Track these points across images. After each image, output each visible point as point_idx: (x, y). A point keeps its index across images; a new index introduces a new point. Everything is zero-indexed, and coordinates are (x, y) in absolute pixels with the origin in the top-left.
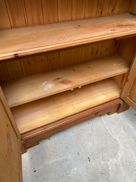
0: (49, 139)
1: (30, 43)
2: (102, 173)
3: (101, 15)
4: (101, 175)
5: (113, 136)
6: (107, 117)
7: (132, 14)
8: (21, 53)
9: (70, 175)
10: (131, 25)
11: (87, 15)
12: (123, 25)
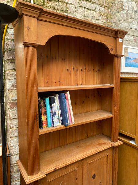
1: (59, 161)
3: (87, 137)
7: (103, 135)
8: (58, 167)
10: (105, 143)
11: (81, 138)
12: (100, 144)
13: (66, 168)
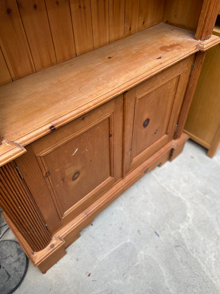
0: (92, 225)
2: (176, 246)
3: (130, 33)
4: (176, 249)
5: (174, 194)
6: (158, 170)
7: (169, 24)
8: (58, 122)
9: (137, 263)
10: (178, 45)
11: (113, 37)
12: (167, 47)
13: (83, 119)
